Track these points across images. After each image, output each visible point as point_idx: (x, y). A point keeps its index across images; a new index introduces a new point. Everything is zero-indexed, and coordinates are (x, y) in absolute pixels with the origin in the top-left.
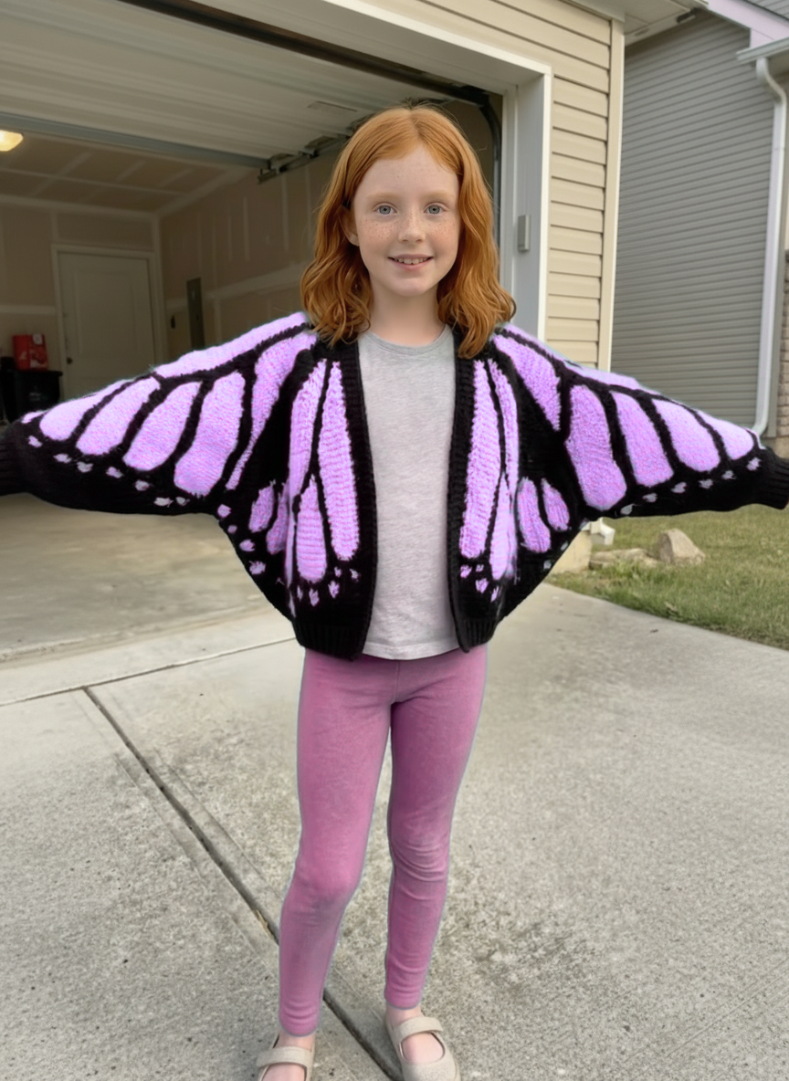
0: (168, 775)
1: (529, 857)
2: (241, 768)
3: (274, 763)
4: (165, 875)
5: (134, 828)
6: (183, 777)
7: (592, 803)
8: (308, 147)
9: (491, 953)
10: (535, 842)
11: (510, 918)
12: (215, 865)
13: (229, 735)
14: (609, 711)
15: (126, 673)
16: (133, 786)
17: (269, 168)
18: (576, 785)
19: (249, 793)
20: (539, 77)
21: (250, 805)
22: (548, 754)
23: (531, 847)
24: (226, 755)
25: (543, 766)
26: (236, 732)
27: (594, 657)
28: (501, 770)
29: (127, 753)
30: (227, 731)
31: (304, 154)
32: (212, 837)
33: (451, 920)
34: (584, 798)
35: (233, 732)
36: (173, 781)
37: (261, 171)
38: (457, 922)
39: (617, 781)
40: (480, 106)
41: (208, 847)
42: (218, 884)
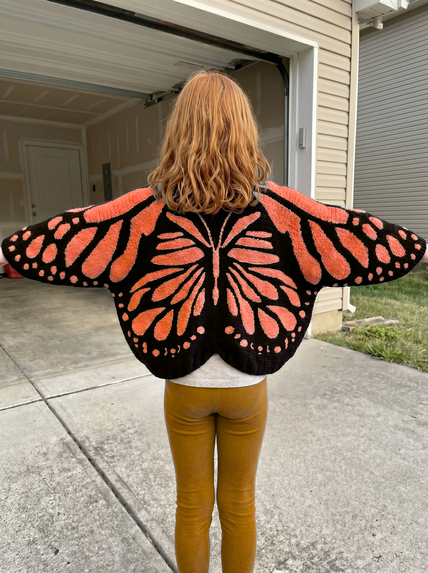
0: (93, 451)
1: (308, 502)
2: (135, 448)
3: (155, 445)
4: (92, 512)
5: (73, 483)
6: (102, 452)
7: (346, 470)
8: (174, 87)
9: (286, 560)
10: (312, 493)
11: (298, 539)
12: (121, 505)
13: (129, 428)
14: (354, 415)
15: (68, 391)
16: (72, 458)
17: (151, 99)
18: (336, 459)
19: (141, 463)
20: (311, 49)
21: (141, 469)
22: (319, 440)
23: (310, 496)
24: (127, 440)
25: (316, 447)
26: (133, 426)
27: (345, 382)
28: (291, 450)
29: (69, 438)
30: (127, 426)
31: (172, 91)
32: (119, 489)
33: (263, 540)
34: (340, 467)
35: (131, 426)
36: (96, 455)
37: (147, 101)
38: (266, 541)
39: (360, 456)
40: (277, 64)
41: (117, 495)
42: (123, 517)
